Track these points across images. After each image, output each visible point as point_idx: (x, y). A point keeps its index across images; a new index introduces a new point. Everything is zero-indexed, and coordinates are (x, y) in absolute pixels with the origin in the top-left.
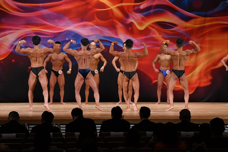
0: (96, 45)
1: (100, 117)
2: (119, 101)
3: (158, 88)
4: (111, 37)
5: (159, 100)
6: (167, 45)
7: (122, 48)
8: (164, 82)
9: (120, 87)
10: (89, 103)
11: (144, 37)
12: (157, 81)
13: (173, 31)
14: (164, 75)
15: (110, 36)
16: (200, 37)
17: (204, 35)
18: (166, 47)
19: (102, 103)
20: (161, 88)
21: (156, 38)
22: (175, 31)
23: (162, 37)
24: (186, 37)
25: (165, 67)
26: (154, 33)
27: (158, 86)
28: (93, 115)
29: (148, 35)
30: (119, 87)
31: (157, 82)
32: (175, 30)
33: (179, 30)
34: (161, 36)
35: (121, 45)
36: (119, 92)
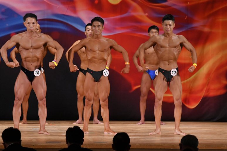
0: (41, 28)
1: (47, 146)
2: (78, 119)
3: (141, 98)
4: (65, 15)
5: (143, 118)
6: (158, 29)
7: (84, 33)
8: (151, 89)
9: (81, 96)
10: (28, 122)
11: (119, 17)
12: (139, 86)
13: (166, 7)
14: (152, 78)
15: (64, 13)
16: (209, 16)
17: (216, 14)
18: (155, 32)
19: (50, 122)
20: (146, 98)
21: (139, 17)
22: (169, 7)
23: (147, 16)
24: (186, 17)
25: (153, 64)
26: (135, 10)
27: (142, 95)
28: (35, 141)
29: (126, 13)
30: (79, 96)
31: (139, 88)
32: (170, 5)
33: (175, 5)
34: (147, 14)
35: (82, 29)
36: (78, 103)
